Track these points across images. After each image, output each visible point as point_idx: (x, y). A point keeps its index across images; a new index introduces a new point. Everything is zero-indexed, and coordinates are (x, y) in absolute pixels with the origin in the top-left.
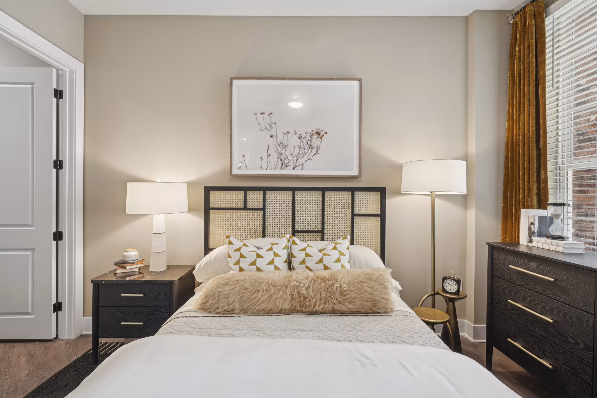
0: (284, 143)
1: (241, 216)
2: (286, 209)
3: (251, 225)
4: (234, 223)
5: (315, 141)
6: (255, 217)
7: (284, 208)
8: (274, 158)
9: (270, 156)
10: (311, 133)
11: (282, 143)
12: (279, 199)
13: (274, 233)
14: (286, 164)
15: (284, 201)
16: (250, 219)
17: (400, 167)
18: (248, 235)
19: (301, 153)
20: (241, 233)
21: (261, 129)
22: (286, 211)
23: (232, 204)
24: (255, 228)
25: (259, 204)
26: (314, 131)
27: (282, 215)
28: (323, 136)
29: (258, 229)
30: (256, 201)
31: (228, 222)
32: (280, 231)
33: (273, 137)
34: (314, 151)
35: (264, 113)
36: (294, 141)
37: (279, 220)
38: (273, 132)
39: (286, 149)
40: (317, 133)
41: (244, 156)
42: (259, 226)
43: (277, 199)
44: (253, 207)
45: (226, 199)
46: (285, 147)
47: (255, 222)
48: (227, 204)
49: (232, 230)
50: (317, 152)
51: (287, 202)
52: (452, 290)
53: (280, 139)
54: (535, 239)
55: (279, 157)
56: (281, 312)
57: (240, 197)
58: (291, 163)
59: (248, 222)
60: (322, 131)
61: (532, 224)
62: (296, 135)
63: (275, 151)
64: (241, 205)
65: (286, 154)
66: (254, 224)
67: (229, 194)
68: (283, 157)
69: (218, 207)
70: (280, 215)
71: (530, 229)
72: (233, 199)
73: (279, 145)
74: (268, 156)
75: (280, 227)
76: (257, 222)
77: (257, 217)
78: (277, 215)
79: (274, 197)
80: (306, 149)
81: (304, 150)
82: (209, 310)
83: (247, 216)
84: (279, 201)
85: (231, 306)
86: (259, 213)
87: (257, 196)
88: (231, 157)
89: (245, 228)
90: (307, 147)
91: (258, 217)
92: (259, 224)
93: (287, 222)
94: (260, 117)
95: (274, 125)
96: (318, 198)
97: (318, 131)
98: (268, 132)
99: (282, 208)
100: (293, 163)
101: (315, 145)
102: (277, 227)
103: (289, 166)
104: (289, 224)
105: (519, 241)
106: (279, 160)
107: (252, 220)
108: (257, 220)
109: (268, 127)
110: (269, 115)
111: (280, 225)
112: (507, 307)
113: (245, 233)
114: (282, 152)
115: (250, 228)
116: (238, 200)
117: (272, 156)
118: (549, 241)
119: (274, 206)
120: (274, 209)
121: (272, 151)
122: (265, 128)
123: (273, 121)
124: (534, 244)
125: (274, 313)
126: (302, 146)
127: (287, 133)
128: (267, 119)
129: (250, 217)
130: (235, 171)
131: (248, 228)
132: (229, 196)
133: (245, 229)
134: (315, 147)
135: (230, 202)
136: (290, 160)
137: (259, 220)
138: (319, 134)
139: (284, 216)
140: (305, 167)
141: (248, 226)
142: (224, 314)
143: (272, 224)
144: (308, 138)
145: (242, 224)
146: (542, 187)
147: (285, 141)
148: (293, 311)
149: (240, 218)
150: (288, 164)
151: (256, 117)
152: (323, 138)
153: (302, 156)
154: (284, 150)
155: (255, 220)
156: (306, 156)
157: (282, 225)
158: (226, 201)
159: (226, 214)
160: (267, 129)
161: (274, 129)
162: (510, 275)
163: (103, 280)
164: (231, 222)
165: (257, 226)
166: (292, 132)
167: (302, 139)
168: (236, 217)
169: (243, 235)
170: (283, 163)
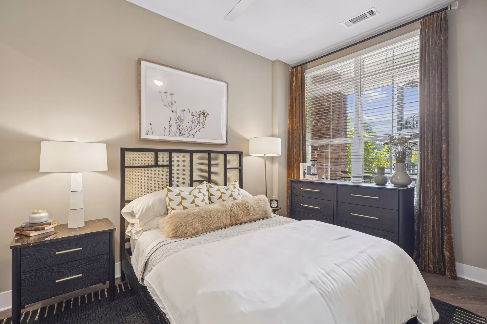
0: (181, 118)
1: (152, 172)
2: (185, 166)
3: (160, 179)
4: (146, 178)
5: (202, 119)
6: (163, 172)
7: (184, 165)
8: (174, 128)
9: (172, 126)
10: (200, 113)
11: (180, 117)
12: (180, 158)
13: (177, 184)
14: (183, 133)
15: (184, 160)
16: (159, 174)
17: (248, 141)
18: (158, 187)
19: (193, 126)
20: (152, 186)
21: (165, 105)
22: (185, 167)
23: (144, 163)
24: (163, 181)
25: (166, 162)
26: (201, 112)
27: (183, 170)
28: (207, 116)
29: (165, 181)
30: (164, 160)
31: (141, 178)
32: (182, 182)
33: (174, 112)
34: (201, 125)
35: (167, 93)
36: (188, 117)
37: (180, 174)
38: (174, 108)
39: (183, 122)
40: (203, 113)
41: (151, 124)
42: (166, 179)
43: (179, 158)
44: (161, 164)
45: (139, 158)
46: (182, 120)
47: (163, 176)
48: (139, 163)
49: (145, 184)
50: (203, 126)
51: (186, 161)
52: (274, 206)
53: (178, 114)
54: (306, 176)
55: (178, 127)
56: (225, 227)
57: (151, 157)
58: (186, 132)
59: (158, 177)
60: (206, 112)
61: (305, 169)
62: (189, 113)
63: (175, 123)
64: (151, 163)
65: (183, 126)
66: (162, 178)
67: (141, 155)
68: (181, 128)
69: (132, 165)
70: (182, 170)
71: (304, 172)
72: (145, 158)
73: (178, 118)
74: (170, 126)
75: (182, 179)
76: (164, 176)
77: (164, 172)
78: (179, 170)
79: (177, 157)
80: (196, 124)
81: (195, 124)
82: (180, 236)
83: (157, 172)
84: (180, 160)
85: (196, 230)
86: (166, 169)
87: (164, 156)
88: (140, 124)
89: (155, 181)
90: (197, 122)
91: (166, 172)
92: (166, 177)
93: (186, 175)
94: (164, 95)
95: (174, 103)
96: (206, 158)
97: (204, 112)
98: (170, 108)
99: (183, 165)
100: (187, 132)
101: (202, 121)
102: (179, 179)
103: (185, 134)
104: (188, 176)
105: (300, 178)
106: (178, 130)
107: (161, 175)
108: (164, 175)
109: (170, 104)
110: (171, 95)
111: (182, 178)
112: (300, 208)
113: (155, 185)
114: (180, 124)
115: (159, 181)
116: (149, 160)
117: (173, 126)
118: (312, 176)
119: (177, 164)
120: (177, 166)
121: (173, 122)
122: (168, 105)
123: (174, 100)
124: (306, 178)
125: (222, 228)
126: (194, 121)
127: (184, 110)
128: (169, 98)
129: (159, 172)
130: (144, 136)
131: (158, 181)
132: (141, 156)
133: (155, 183)
134: (202, 123)
135: (142, 161)
136: (185, 130)
137: (166, 175)
138: (204, 114)
139: (184, 171)
140: (195, 136)
141: (158, 180)
142: (192, 236)
143: (176, 177)
144: (198, 116)
145: (152, 178)
146: (304, 153)
147: (182, 116)
148: (231, 225)
149: (151, 174)
150: (184, 133)
151: (161, 95)
152: (207, 117)
153: (194, 128)
154: (181, 123)
155: (163, 175)
156: (196, 128)
157: (183, 178)
158: (139, 160)
159: (138, 171)
160: (169, 105)
161: (174, 106)
162: (301, 193)
163: (30, 244)
164: (144, 177)
165: (165, 179)
166: (187, 110)
167: (194, 116)
168: (148, 173)
169: (154, 187)
170: (181, 132)
